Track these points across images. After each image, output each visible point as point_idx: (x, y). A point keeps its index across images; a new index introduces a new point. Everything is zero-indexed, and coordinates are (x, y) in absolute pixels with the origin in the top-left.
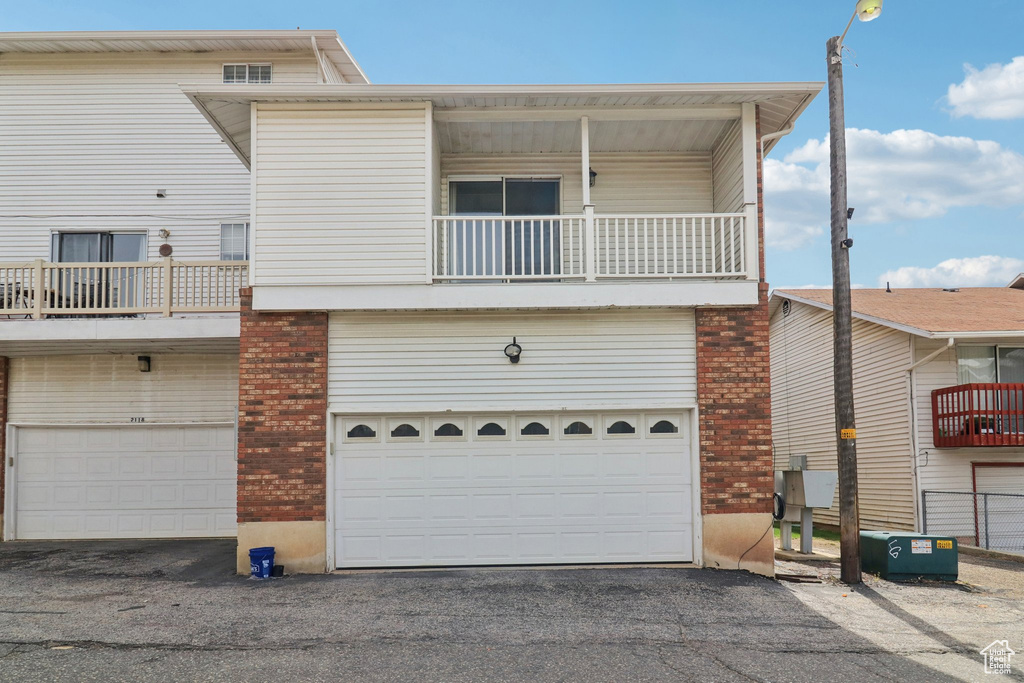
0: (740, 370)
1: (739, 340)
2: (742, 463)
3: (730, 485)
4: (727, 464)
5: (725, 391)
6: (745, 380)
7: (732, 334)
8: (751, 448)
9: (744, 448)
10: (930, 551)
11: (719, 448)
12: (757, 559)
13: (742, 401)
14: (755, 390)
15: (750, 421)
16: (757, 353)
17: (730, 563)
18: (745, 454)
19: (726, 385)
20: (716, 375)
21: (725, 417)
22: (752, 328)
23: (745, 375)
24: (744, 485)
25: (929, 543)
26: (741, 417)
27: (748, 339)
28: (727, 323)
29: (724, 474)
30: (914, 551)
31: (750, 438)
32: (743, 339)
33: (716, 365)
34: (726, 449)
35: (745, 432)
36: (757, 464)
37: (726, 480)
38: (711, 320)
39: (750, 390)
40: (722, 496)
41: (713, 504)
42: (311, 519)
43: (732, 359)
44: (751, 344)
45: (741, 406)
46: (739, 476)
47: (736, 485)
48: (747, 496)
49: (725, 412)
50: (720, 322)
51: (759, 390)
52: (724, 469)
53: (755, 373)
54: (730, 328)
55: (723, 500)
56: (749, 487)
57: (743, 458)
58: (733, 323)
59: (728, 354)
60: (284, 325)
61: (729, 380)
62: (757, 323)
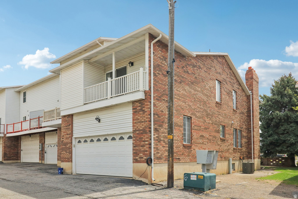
0: (141, 119)
1: (141, 110)
2: (141, 148)
3: (139, 155)
4: (138, 148)
5: (138, 126)
6: (143, 122)
7: (140, 108)
8: (143, 143)
9: (142, 143)
10: (196, 179)
11: (136, 143)
12: (144, 178)
13: (142, 128)
14: (145, 125)
15: (144, 135)
16: (145, 113)
17: (137, 178)
18: (142, 145)
19: (138, 124)
20: (136, 121)
21: (138, 134)
22: (144, 105)
23: (142, 120)
24: (142, 154)
25: (196, 176)
26: (142, 133)
27: (143, 109)
28: (138, 105)
29: (137, 151)
30: (191, 179)
31: (143, 140)
32: (142, 109)
33: (136, 118)
34: (138, 143)
35: (142, 138)
36: (145, 148)
37: (138, 153)
38: (135, 105)
39: (144, 125)
40: (137, 158)
41: (135, 161)
42: (69, 162)
43: (140, 116)
44: (144, 110)
45: (141, 130)
46: (140, 151)
47: (140, 154)
48: (142, 158)
49: (138, 132)
50: (137, 105)
51: (146, 125)
52: (137, 150)
53: (145, 119)
54: (139, 106)
55: (137, 159)
56: (143, 155)
57: (142, 146)
58: (140, 105)
59: (139, 114)
61: (139, 122)
62: (145, 104)
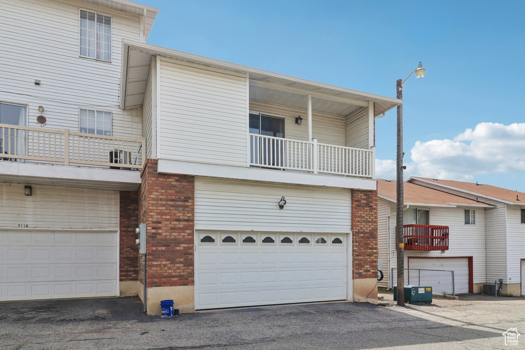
0: (368, 217)
1: (367, 205)
2: (368, 257)
3: (364, 267)
4: (362, 257)
5: (362, 226)
6: (369, 222)
7: (365, 202)
8: (371, 251)
9: (368, 251)
10: (424, 292)
11: (360, 251)
12: (372, 298)
13: (368, 231)
14: (373, 226)
15: (371, 239)
16: (373, 211)
17: (363, 300)
18: (369, 253)
19: (363, 224)
20: (359, 219)
21: (362, 237)
22: (372, 200)
23: (369, 220)
24: (368, 266)
25: (424, 289)
26: (368, 237)
27: (371, 204)
28: (363, 197)
29: (362, 262)
30: (419, 292)
31: (370, 246)
32: (369, 204)
33: (359, 215)
34: (362, 251)
35: (369, 244)
36: (373, 257)
37: (362, 264)
38: (358, 195)
39: (371, 226)
40: (361, 271)
41: (357, 275)
42: (187, 285)
43: (365, 213)
44: (371, 206)
45: (367, 233)
46: (366, 262)
47: (365, 266)
48: (369, 271)
49: (362, 235)
50: (361, 196)
51: (374, 227)
52: (361, 260)
53: (373, 219)
54: (365, 199)
55: (361, 273)
56: (370, 267)
57: (368, 255)
58: (366, 197)
59: (364, 210)
60: (172, 181)
61: (364, 221)
62: (374, 198)
